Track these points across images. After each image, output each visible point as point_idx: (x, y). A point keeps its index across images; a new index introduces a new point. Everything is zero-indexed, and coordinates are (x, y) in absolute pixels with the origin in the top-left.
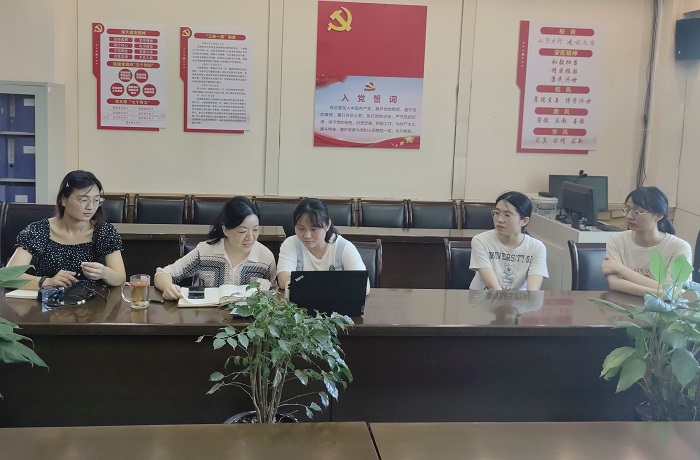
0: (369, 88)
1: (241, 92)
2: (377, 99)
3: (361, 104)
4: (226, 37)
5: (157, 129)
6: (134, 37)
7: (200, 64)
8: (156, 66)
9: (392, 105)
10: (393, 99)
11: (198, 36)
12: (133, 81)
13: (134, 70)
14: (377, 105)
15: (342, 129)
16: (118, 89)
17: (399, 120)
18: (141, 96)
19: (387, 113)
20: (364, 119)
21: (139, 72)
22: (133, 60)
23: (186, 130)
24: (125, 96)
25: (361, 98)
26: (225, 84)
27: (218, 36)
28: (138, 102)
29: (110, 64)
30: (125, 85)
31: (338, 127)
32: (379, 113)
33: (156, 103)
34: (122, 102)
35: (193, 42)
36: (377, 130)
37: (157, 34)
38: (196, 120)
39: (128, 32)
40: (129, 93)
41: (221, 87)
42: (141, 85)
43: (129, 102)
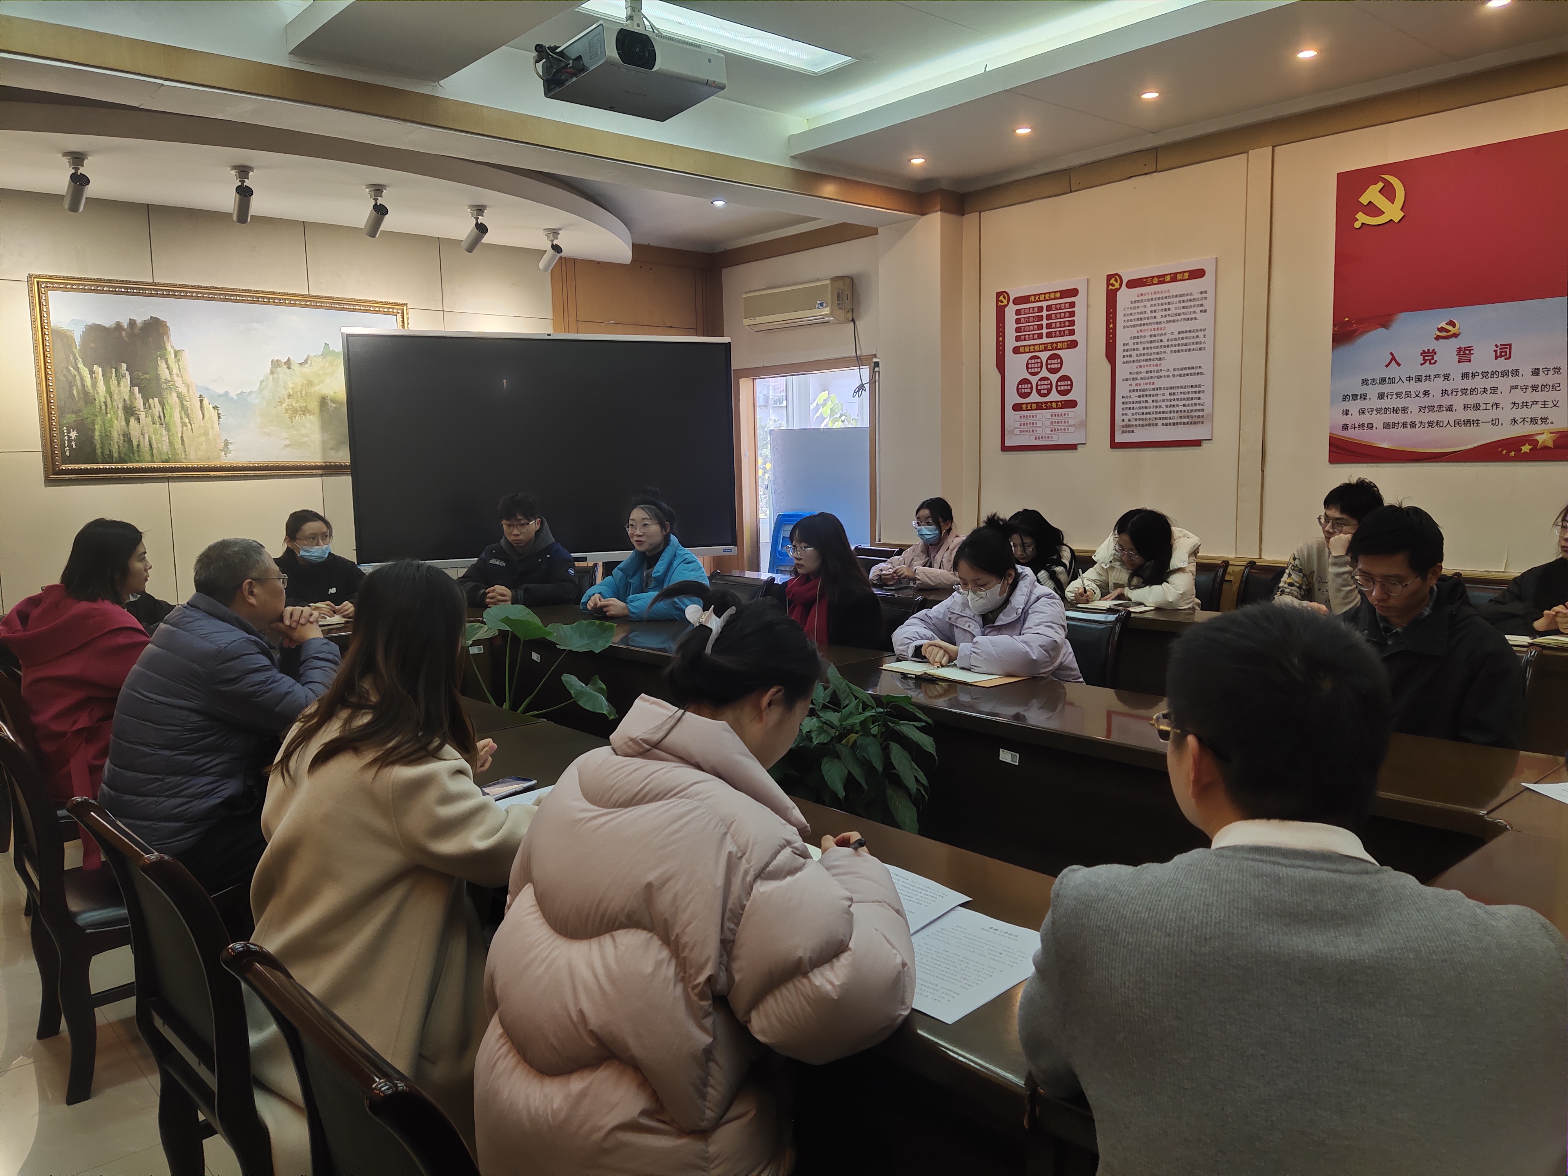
0: (1444, 335)
1: (1196, 371)
2: (1464, 354)
3: (1428, 370)
4: (1174, 278)
5: (1073, 447)
6: (1044, 304)
7: (1134, 332)
8: (1073, 344)
9: (1502, 364)
10: (1504, 351)
11: (1132, 284)
12: (1044, 373)
13: (1044, 356)
14: (1466, 367)
15: (1387, 426)
16: (1025, 389)
17: (1519, 396)
18: (1054, 396)
19: (1489, 383)
20: (1436, 399)
21: (1050, 357)
22: (1045, 340)
23: (1114, 445)
24: (1035, 398)
25: (1429, 357)
26: (1172, 361)
27: (1161, 279)
28: (1048, 406)
29: (1016, 351)
30: (1034, 380)
31: (1378, 420)
32: (1468, 384)
33: (1072, 404)
34: (1030, 407)
35: (1125, 297)
36: (1467, 423)
37: (1074, 292)
38: (1128, 428)
39: (1037, 297)
40: (1038, 392)
41: (1164, 365)
42: (1054, 378)
43: (1039, 406)
